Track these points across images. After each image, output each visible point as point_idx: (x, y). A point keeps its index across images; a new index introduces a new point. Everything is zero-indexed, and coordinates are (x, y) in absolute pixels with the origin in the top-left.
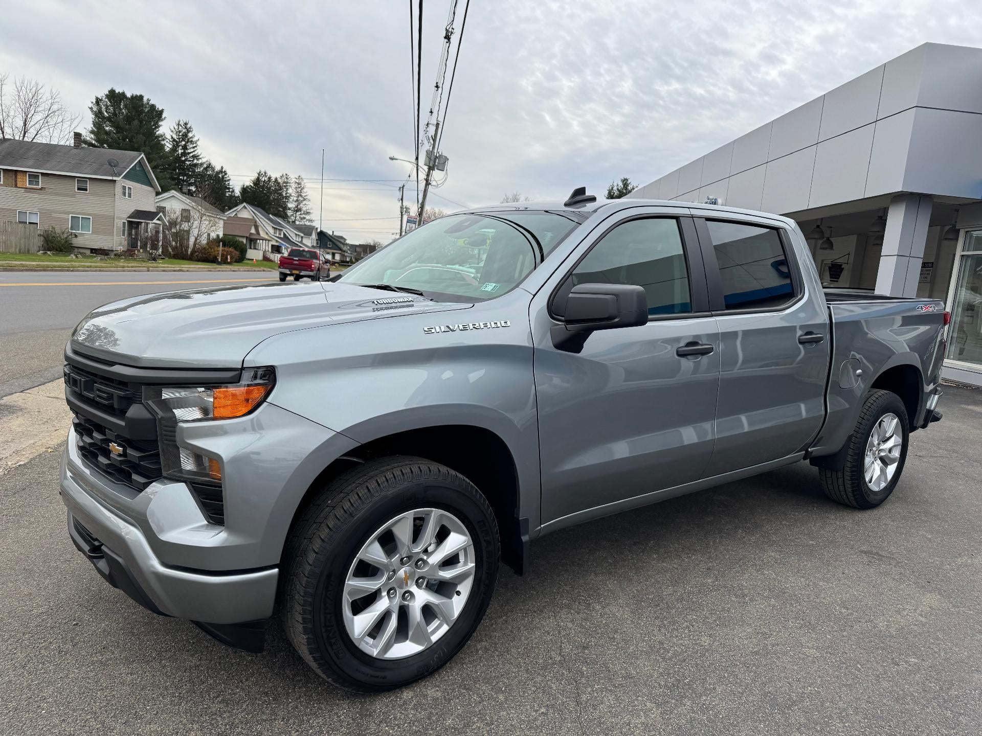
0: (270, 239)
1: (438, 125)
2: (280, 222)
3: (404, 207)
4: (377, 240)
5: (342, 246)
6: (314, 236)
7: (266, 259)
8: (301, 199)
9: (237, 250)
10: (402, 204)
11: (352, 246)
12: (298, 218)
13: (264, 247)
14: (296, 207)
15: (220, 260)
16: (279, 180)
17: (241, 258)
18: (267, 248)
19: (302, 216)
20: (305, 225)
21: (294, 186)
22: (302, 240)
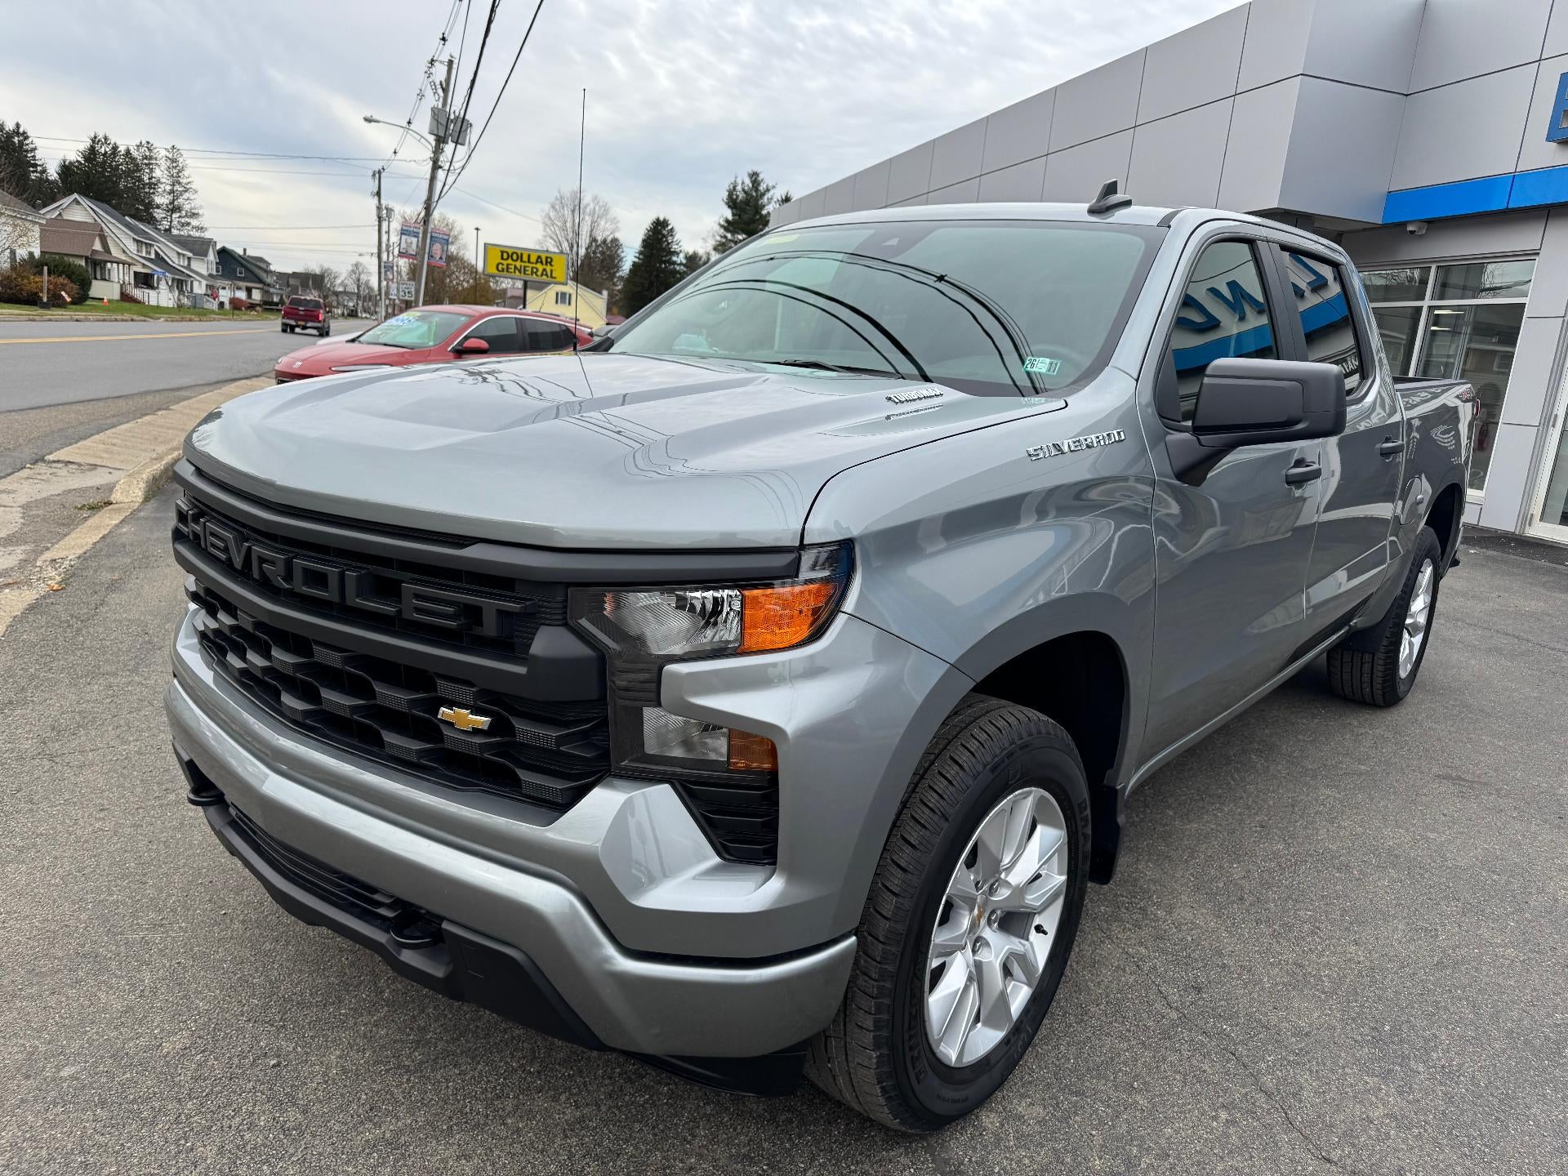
0: (130, 261)
1: (450, 63)
2: (146, 230)
3: (384, 207)
4: (326, 266)
5: (263, 275)
6: (212, 256)
7: (125, 297)
8: (177, 187)
9: (75, 283)
10: (379, 201)
11: (281, 275)
12: (175, 223)
13: (121, 277)
14: (170, 204)
15: (45, 300)
16: (135, 154)
17: (82, 298)
18: (127, 278)
19: (183, 220)
20: (190, 236)
21: (164, 164)
22: (189, 264)
